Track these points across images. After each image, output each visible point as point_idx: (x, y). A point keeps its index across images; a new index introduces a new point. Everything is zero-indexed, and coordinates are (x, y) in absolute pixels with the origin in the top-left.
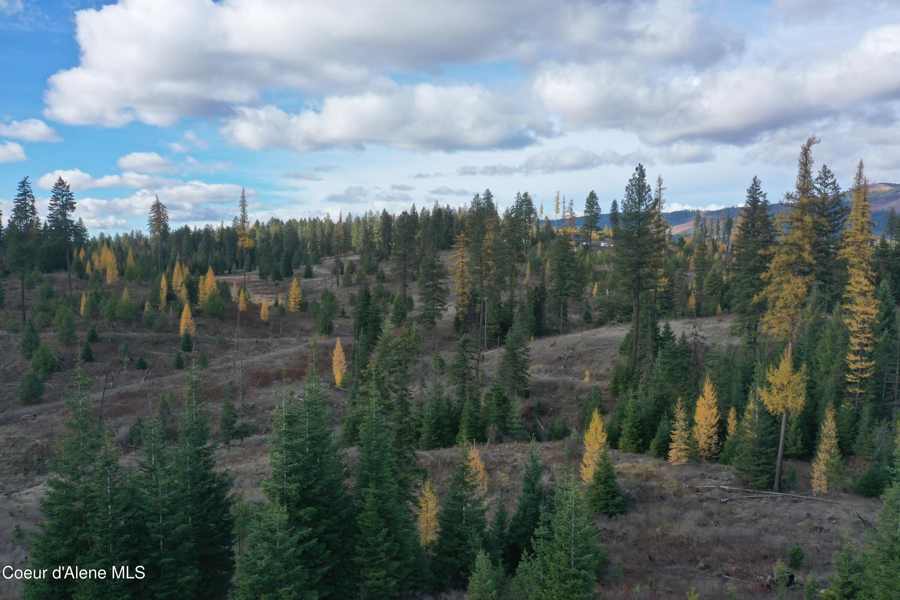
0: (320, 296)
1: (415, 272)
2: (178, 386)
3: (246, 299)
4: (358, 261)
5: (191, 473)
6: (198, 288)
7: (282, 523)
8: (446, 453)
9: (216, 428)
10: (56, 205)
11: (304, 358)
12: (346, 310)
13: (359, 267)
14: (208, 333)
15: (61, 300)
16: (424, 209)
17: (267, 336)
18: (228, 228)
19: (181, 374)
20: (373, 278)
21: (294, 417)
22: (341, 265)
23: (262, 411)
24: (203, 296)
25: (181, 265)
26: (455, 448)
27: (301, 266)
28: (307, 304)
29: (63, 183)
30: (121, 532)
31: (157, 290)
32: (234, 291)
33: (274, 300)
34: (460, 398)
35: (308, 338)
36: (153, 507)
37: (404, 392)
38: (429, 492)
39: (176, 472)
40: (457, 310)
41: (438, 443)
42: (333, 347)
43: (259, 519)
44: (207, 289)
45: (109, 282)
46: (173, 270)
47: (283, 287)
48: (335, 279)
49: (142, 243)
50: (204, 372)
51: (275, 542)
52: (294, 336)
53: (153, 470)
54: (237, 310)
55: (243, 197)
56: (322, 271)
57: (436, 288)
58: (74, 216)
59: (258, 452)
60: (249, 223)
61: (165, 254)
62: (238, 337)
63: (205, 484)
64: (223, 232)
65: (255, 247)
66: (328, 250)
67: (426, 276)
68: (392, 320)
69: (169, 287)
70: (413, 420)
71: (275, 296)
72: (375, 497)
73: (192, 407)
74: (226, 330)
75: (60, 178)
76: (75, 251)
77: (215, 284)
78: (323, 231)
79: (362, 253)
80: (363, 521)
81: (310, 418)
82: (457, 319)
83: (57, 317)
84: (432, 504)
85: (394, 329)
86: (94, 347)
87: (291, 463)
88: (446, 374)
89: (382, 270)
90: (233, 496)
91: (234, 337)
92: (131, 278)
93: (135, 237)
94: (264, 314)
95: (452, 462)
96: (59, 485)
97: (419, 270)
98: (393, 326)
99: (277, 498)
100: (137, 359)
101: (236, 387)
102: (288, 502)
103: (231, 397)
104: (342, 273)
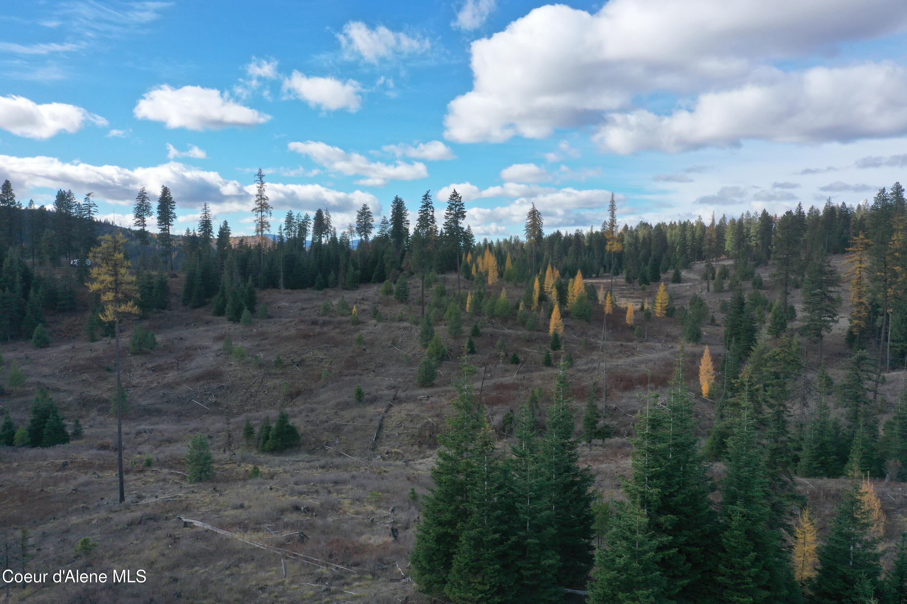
0: (688, 301)
1: (799, 278)
2: (546, 382)
3: (612, 303)
4: (731, 265)
5: (556, 464)
6: (567, 290)
7: (642, 524)
8: (831, 484)
9: (579, 426)
10: (450, 214)
11: (669, 365)
12: (716, 317)
13: (732, 272)
14: (575, 334)
15: (451, 298)
16: (812, 208)
17: (631, 340)
18: (597, 233)
19: (549, 371)
20: (748, 285)
21: (658, 421)
22: (713, 270)
23: (625, 415)
24: (572, 298)
25: (552, 268)
26: (842, 479)
27: (669, 271)
28: (674, 309)
29: (457, 194)
30: (494, 508)
31: (531, 291)
32: (601, 295)
33: (640, 304)
34: (851, 423)
35: (674, 344)
36: (522, 490)
37: (782, 408)
38: (807, 522)
39: (543, 460)
40: (851, 323)
41: (821, 472)
42: (701, 355)
43: (619, 517)
44: (575, 291)
45: (490, 282)
46: (545, 273)
47: (650, 292)
48: (705, 284)
49: (518, 248)
50: (570, 371)
51: (634, 543)
52: (659, 342)
53: (523, 455)
54: (603, 313)
55: (613, 201)
56: (692, 276)
57: (825, 296)
58: (464, 224)
59: (619, 454)
60: (617, 226)
61: (539, 258)
62: (604, 340)
63: (568, 476)
64: (592, 236)
65: (623, 251)
66: (699, 255)
67: (813, 282)
68: (769, 331)
69: (542, 288)
70: (791, 440)
71: (641, 300)
72: (743, 517)
73: (560, 401)
74: (592, 332)
75: (455, 191)
76: (464, 255)
77: (583, 287)
78: (693, 235)
79: (736, 257)
80: (728, 540)
81: (675, 424)
82: (850, 333)
83: (447, 313)
84: (810, 537)
85: (771, 340)
86: (476, 341)
87: (653, 467)
88: (834, 394)
89: (759, 275)
90: (594, 492)
91: (599, 339)
92: (508, 279)
93: (513, 242)
94: (629, 318)
95: (837, 495)
96: (446, 458)
97: (804, 276)
98: (770, 337)
99: (638, 500)
100: (511, 354)
101: (600, 388)
102: (649, 506)
103: (595, 397)
104: (713, 278)
